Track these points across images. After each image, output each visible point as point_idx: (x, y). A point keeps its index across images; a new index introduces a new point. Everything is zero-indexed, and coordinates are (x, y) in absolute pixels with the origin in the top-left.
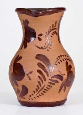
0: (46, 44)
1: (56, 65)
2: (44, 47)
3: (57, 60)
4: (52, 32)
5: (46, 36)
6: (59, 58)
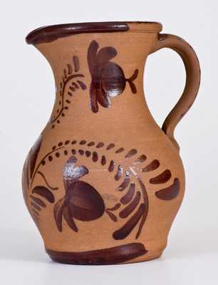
1: (44, 162)
3: (52, 151)
4: (70, 83)
5: (61, 91)
6: (57, 147)
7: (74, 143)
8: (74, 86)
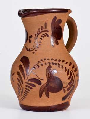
0: (34, 46)
1: (35, 68)
2: (31, 50)
3: (38, 63)
4: (41, 34)
5: (35, 37)
6: (40, 61)
7: (48, 59)
8: (43, 36)
